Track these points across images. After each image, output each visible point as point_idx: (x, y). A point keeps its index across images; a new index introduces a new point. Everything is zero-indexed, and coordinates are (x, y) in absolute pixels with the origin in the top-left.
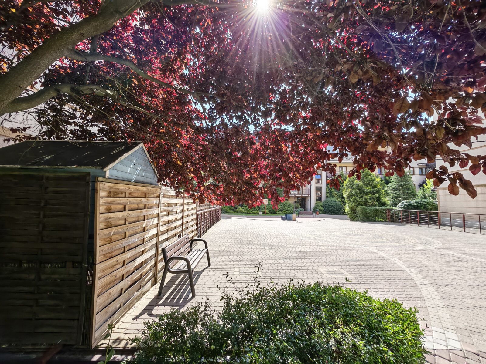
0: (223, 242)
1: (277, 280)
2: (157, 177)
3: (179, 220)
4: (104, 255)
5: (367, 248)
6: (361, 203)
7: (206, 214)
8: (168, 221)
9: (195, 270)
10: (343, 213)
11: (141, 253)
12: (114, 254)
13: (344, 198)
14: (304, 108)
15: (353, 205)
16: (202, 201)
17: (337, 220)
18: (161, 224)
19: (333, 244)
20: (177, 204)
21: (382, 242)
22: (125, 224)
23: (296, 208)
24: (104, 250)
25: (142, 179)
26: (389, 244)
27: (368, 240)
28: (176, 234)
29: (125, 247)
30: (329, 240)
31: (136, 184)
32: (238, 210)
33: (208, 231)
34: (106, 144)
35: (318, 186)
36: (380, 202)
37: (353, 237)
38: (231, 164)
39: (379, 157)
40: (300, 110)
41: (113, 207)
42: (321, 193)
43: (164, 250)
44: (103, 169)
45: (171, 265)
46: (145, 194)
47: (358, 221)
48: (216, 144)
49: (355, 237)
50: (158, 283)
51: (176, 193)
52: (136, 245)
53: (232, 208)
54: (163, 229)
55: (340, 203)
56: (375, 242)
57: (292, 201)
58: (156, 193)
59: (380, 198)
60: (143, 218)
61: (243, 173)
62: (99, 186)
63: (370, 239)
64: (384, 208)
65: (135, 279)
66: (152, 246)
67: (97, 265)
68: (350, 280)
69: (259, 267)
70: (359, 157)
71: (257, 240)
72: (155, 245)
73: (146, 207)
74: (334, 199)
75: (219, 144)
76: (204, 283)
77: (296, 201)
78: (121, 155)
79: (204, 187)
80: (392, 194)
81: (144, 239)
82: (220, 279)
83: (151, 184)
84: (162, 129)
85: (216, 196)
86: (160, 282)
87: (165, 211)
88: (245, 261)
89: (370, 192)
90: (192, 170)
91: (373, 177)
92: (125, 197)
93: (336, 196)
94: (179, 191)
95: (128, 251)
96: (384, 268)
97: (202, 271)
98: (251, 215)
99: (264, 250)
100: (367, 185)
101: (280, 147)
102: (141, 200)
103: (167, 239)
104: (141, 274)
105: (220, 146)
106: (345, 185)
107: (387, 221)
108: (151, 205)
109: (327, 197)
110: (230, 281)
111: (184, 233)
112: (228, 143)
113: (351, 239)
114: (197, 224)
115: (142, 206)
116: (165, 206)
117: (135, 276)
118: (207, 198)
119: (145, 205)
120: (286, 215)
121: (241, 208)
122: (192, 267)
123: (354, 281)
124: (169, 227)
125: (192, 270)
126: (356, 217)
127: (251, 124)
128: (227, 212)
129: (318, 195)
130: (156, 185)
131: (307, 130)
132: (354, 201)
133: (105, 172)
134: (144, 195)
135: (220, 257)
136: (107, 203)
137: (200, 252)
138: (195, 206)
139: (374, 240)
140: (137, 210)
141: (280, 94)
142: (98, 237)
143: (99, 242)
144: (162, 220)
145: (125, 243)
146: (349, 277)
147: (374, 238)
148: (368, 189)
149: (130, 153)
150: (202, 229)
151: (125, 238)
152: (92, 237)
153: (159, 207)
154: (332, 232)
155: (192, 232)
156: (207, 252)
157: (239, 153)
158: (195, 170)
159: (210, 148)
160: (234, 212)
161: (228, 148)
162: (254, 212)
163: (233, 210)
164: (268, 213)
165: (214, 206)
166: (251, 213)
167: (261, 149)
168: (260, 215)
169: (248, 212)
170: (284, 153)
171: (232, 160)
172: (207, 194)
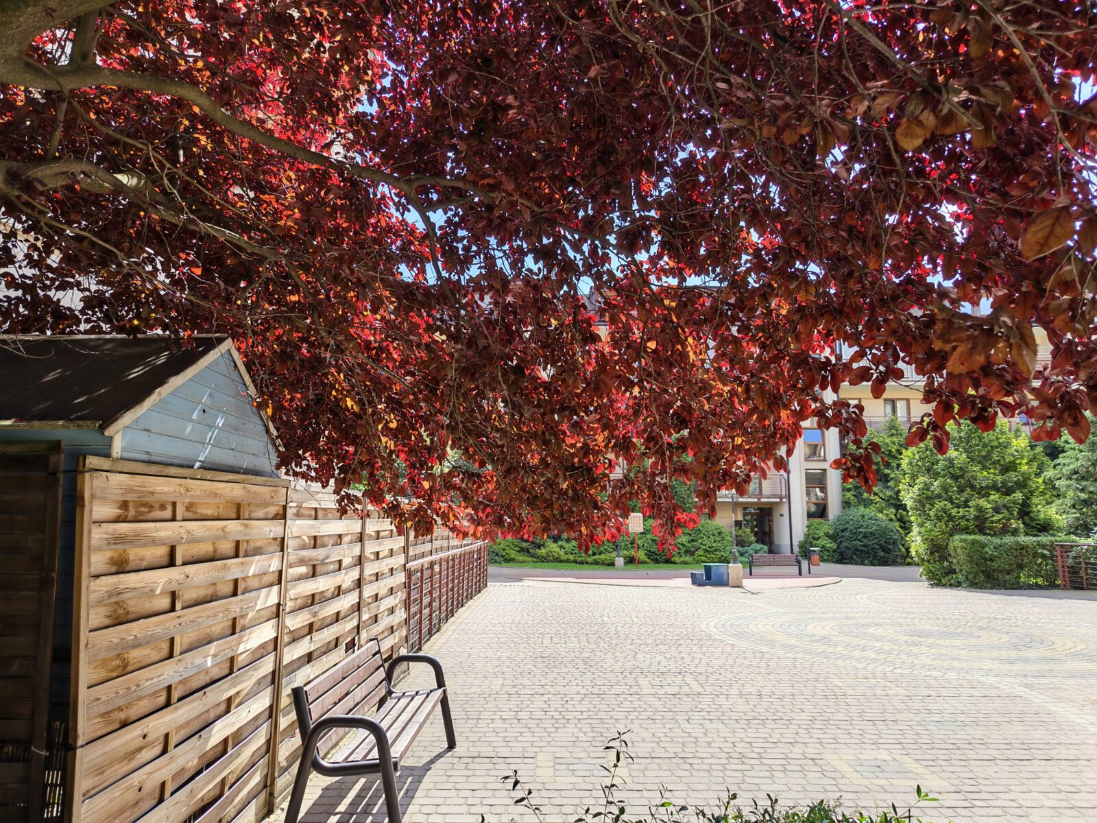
0: (496, 663)
1: (684, 794)
2: (277, 450)
3: (349, 591)
4: (103, 715)
5: (992, 680)
6: (963, 523)
7: (437, 568)
8: (313, 595)
9: (402, 763)
10: (904, 559)
11: (223, 707)
12: (133, 713)
13: (904, 507)
14: (756, 220)
15: (937, 531)
16: (424, 527)
17: (882, 582)
18: (289, 605)
19: (871, 667)
20: (340, 536)
21: (1045, 660)
22: (173, 609)
23: (741, 543)
24: (104, 698)
25: (227, 458)
26: (1071, 665)
27: (995, 653)
28: (337, 639)
29: (169, 688)
30: (856, 654)
31: (209, 474)
32: (543, 551)
33: (444, 627)
34: (110, 346)
35: (816, 466)
36: (1032, 519)
37: (941, 642)
38: (520, 406)
39: (1008, 377)
40: (742, 224)
41: (135, 554)
42: (823, 489)
43: (298, 694)
44: (102, 428)
45: (322, 745)
46: (239, 506)
47: (958, 585)
48: (471, 343)
49: (947, 642)
50: (278, 812)
51: (340, 502)
52: (207, 679)
53: (525, 545)
54: (294, 622)
55: (891, 525)
56: (1018, 659)
57: (725, 520)
58: (273, 504)
59: (1029, 506)
60: (229, 589)
61: (559, 435)
62: (92, 485)
63: (999, 648)
64: (1045, 539)
65: (202, 799)
66: (259, 682)
67: (79, 751)
68: (931, 796)
69: (618, 748)
70: (941, 380)
71: (609, 656)
72: (270, 678)
73: (242, 552)
74: (870, 511)
75: (482, 343)
76: (433, 809)
77: (740, 518)
78: (162, 382)
79: (434, 481)
80: (1070, 493)
81: (232, 660)
82: (489, 793)
83: (257, 473)
84: (291, 293)
85: (470, 511)
86: (285, 805)
87: (302, 562)
88: (571, 728)
89: (994, 487)
90: (393, 425)
91: (1003, 433)
92: (174, 519)
93: (877, 499)
94: (348, 495)
95: (179, 700)
96: (1054, 753)
97: (427, 767)
98: (588, 570)
99: (635, 689)
100: (984, 462)
101: (679, 347)
102: (223, 529)
103: (309, 658)
104: (223, 781)
105: (485, 348)
106: (904, 464)
107: (1057, 587)
108: (258, 544)
109: (846, 504)
110: (525, 802)
111: (364, 635)
112: (510, 336)
113: (933, 651)
114: (407, 604)
115: (226, 547)
116: (304, 547)
117: (204, 787)
118: (445, 516)
119: (238, 542)
120: (708, 569)
121: (553, 547)
122: (395, 752)
123: (950, 800)
124: (315, 615)
125: (395, 765)
126: (948, 574)
127: (584, 273)
128: (509, 560)
129: (813, 499)
130: (271, 475)
131: (765, 293)
132: (939, 518)
133: (111, 438)
134: (234, 510)
135: (486, 715)
136: (117, 540)
137: (418, 700)
138: (401, 541)
139: (1013, 654)
140: (212, 559)
141: (676, 174)
142: (83, 656)
143: (86, 673)
144: (292, 593)
145: (170, 673)
146: (931, 783)
147: (1015, 647)
148: (985, 476)
149: (191, 372)
150: (425, 623)
151: (171, 656)
152: (65, 656)
153: (282, 550)
154: (869, 626)
155: (392, 630)
156: (444, 702)
157: (545, 369)
158: (402, 426)
159: (451, 355)
160: (530, 559)
161: (509, 353)
162: (596, 557)
163: (528, 551)
164: (644, 562)
165: (464, 542)
166: (587, 563)
167: (616, 355)
168: (618, 569)
169: (579, 560)
170: (693, 365)
171: (522, 391)
172: (442, 504)
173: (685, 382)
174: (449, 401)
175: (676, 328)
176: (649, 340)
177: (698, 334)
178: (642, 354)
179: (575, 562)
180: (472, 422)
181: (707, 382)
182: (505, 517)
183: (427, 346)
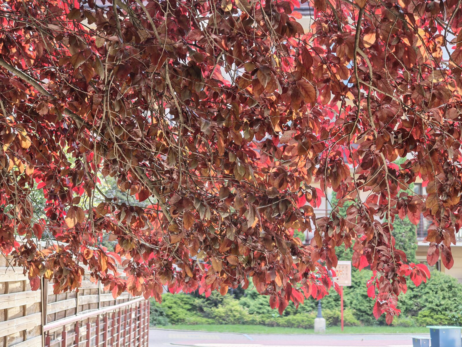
7: (83, 331)
32: (220, 310)
38: (195, 119)
48: (130, 34)
53: (198, 302)
75: (144, 34)
79: (80, 216)
90: (27, 144)
98: (279, 335)
101: (406, 41)
105: (148, 40)
118: (94, 264)
120: (435, 334)
121: (234, 304)
128: (176, 321)
138: (36, 296)
157: (228, 70)
158: (38, 144)
159: (104, 50)
160: (204, 320)
161: (180, 48)
162: (290, 317)
163: (201, 309)
164: (352, 325)
165: (119, 298)
166: (278, 325)
167: (322, 51)
168: (318, 333)
169: (267, 321)
170: (425, 66)
171: (197, 98)
172: (91, 248)
173: (413, 88)
174: (100, 111)
175: (402, 16)
176: (367, 31)
177: (432, 23)
178: (358, 50)
179: (263, 323)
180: (130, 139)
181: (442, 88)
182: (174, 265)
183: (72, 38)
